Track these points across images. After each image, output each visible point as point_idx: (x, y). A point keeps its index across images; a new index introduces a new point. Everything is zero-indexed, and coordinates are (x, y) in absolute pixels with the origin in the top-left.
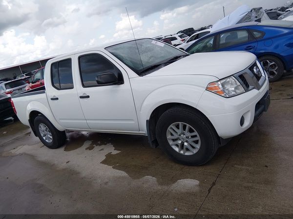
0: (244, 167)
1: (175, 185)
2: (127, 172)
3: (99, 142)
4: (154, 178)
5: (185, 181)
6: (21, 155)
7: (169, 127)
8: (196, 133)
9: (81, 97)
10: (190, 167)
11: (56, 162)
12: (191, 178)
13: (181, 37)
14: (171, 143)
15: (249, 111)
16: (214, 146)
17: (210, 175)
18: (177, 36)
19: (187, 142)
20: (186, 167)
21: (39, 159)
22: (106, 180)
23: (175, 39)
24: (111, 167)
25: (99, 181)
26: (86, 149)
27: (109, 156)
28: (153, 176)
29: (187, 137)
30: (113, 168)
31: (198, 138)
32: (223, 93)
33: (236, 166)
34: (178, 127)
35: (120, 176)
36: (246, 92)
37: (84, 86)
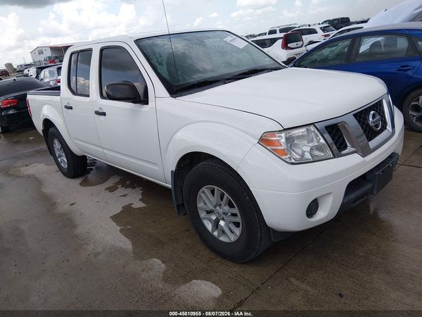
0: (304, 286)
1: (184, 288)
2: (134, 244)
3: (128, 183)
4: (163, 265)
5: (203, 285)
6: (29, 176)
7: (201, 190)
8: (236, 211)
9: (97, 113)
10: (224, 261)
11: (59, 201)
12: (214, 282)
13: (324, 29)
14: (202, 215)
15: (329, 194)
16: (259, 239)
17: (244, 285)
18: (317, 28)
19: (223, 219)
20: (219, 259)
21: (44, 190)
22: (100, 249)
23: (313, 32)
24: (119, 228)
25: (91, 247)
26: (106, 189)
27: (128, 209)
28: (163, 262)
29: (225, 214)
30: (121, 231)
31: (238, 219)
32: (286, 155)
33: (293, 280)
34: (213, 192)
35: (121, 248)
36: (334, 157)
37: (102, 96)
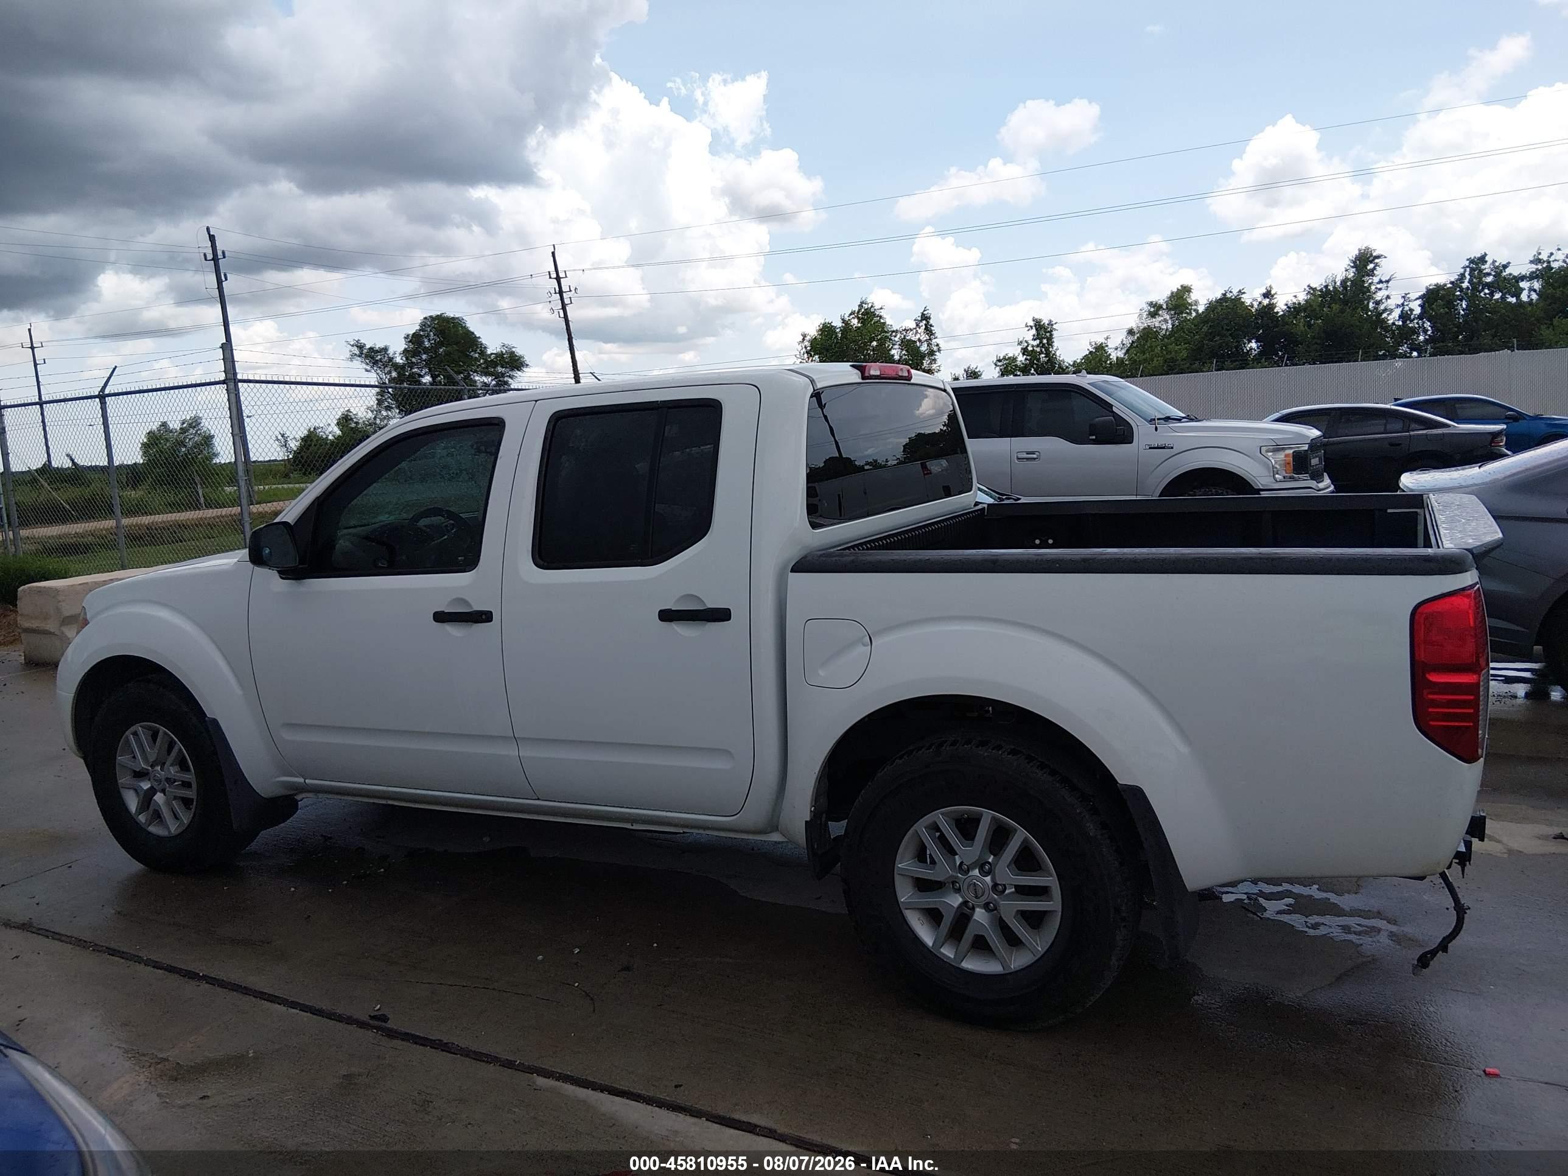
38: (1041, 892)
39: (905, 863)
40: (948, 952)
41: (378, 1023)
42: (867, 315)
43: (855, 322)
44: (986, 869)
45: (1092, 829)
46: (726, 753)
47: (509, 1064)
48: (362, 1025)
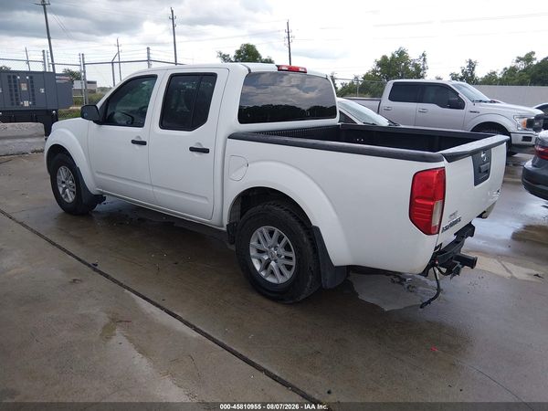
38: (290, 258)
39: (253, 243)
40: (263, 274)
41: (94, 267)
42: (402, 53)
43: (397, 55)
44: (276, 248)
45: (305, 239)
46: (206, 198)
47: (121, 285)
48: (89, 266)
